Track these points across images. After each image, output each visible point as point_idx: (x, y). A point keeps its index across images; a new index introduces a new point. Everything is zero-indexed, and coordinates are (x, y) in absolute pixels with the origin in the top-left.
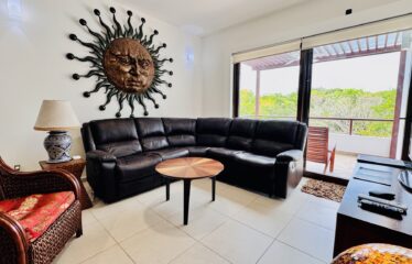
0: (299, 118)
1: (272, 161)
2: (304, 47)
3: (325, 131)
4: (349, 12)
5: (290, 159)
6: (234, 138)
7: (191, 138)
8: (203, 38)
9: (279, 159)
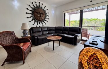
0: (80, 26)
2: (81, 10)
4: (91, 1)
6: (64, 31)
8: (56, 7)
9: (75, 36)
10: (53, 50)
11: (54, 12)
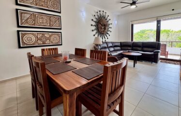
0: (157, 41)
1: (153, 53)
2: (158, 20)
3: (165, 45)
4: (173, 10)
5: (159, 52)
7: (119, 48)
8: (118, 16)
9: (154, 52)
10: (134, 66)
11: (116, 22)
